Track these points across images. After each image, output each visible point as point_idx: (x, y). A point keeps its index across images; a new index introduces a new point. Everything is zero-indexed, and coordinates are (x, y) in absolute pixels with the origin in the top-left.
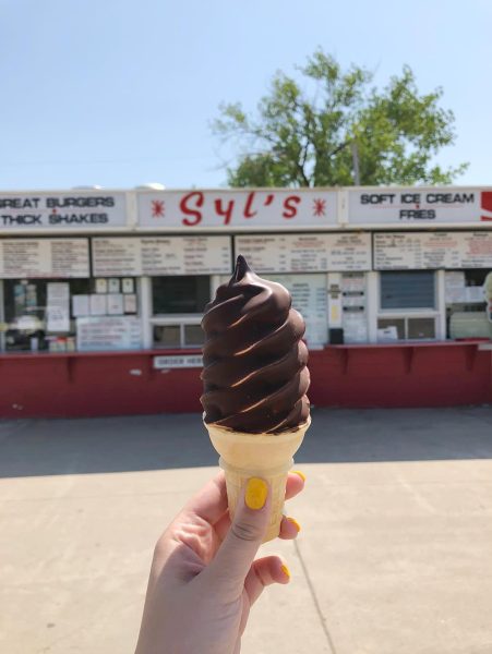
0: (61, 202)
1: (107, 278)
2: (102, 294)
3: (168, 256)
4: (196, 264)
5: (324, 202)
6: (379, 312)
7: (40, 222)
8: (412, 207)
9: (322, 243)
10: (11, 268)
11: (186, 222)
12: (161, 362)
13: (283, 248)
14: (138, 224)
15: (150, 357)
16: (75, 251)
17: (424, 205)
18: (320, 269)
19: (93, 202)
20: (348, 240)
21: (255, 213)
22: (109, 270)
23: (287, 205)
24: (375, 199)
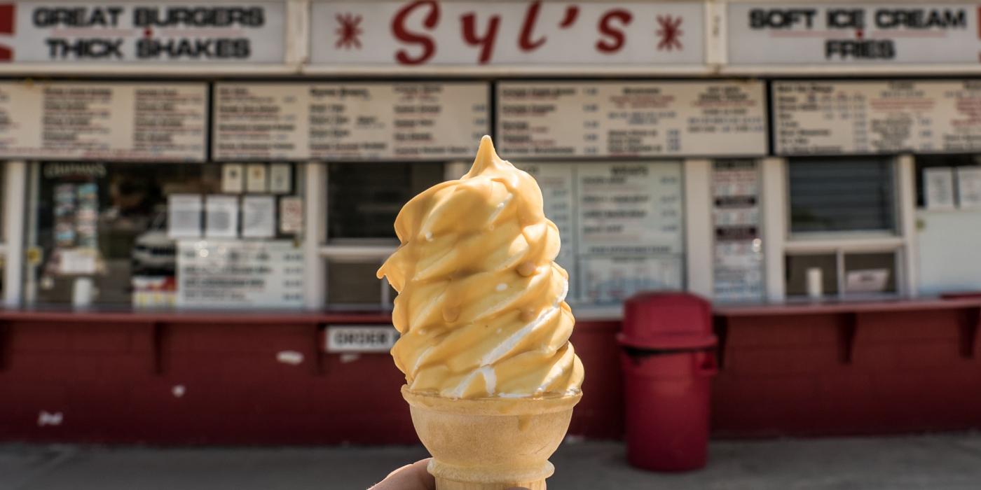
0: (162, 16)
1: (245, 163)
2: (231, 194)
3: (364, 121)
4: (415, 137)
5: (679, 22)
6: (788, 239)
7: (119, 55)
8: (850, 34)
9: (670, 99)
10: (57, 138)
11: (402, 58)
12: (340, 339)
13: (593, 108)
14: (307, 61)
15: (319, 328)
16: (181, 108)
17: (871, 31)
18: (665, 152)
19: (223, 17)
20: (721, 93)
21: (542, 42)
22: (244, 147)
23: (604, 27)
24: (777, 19)
